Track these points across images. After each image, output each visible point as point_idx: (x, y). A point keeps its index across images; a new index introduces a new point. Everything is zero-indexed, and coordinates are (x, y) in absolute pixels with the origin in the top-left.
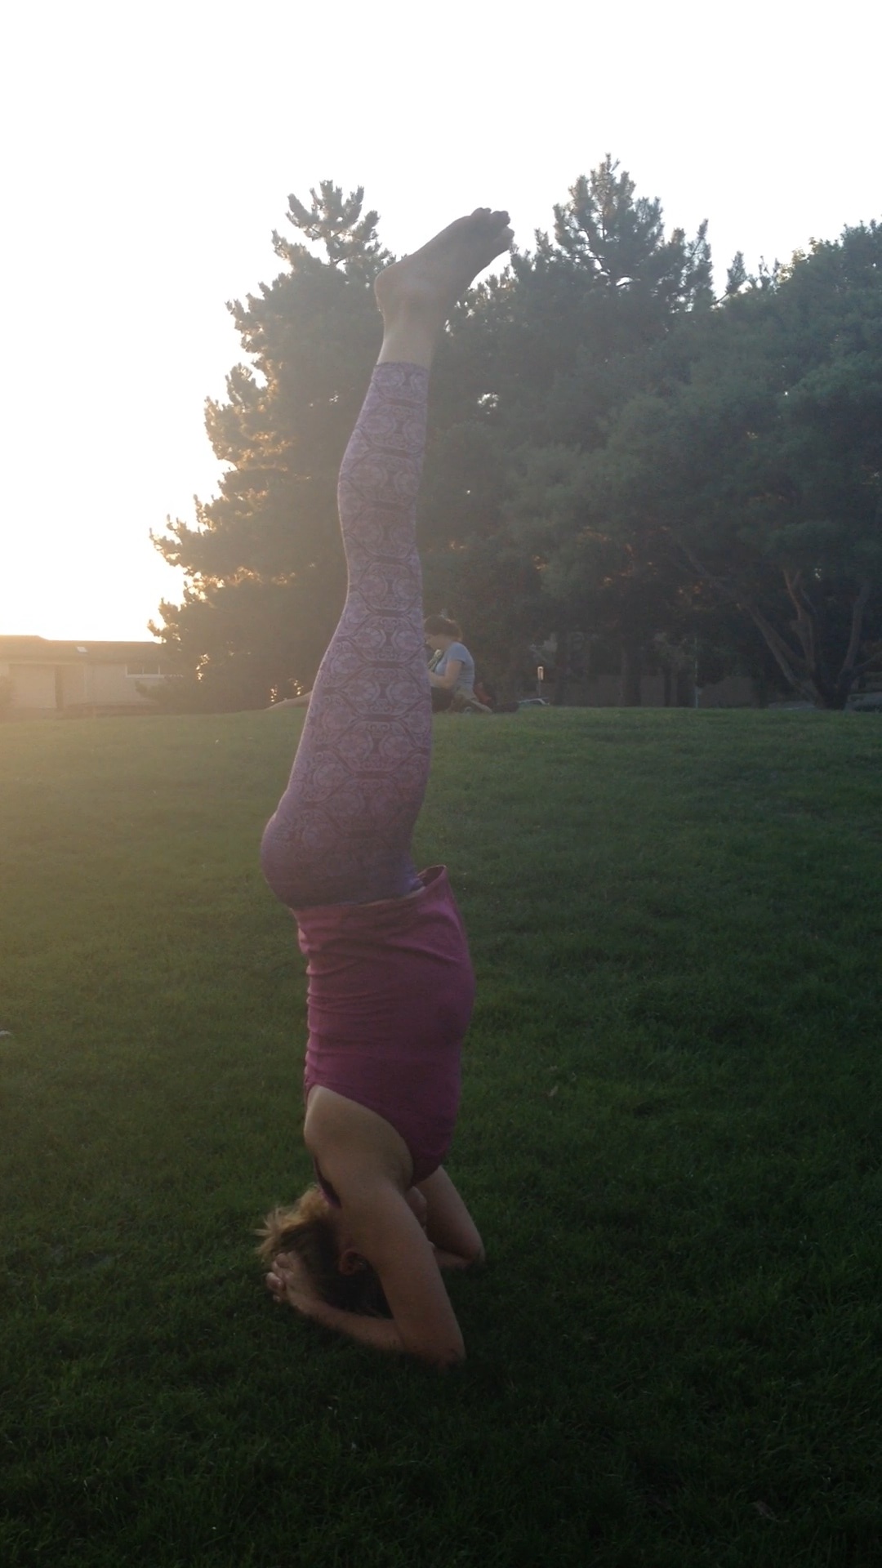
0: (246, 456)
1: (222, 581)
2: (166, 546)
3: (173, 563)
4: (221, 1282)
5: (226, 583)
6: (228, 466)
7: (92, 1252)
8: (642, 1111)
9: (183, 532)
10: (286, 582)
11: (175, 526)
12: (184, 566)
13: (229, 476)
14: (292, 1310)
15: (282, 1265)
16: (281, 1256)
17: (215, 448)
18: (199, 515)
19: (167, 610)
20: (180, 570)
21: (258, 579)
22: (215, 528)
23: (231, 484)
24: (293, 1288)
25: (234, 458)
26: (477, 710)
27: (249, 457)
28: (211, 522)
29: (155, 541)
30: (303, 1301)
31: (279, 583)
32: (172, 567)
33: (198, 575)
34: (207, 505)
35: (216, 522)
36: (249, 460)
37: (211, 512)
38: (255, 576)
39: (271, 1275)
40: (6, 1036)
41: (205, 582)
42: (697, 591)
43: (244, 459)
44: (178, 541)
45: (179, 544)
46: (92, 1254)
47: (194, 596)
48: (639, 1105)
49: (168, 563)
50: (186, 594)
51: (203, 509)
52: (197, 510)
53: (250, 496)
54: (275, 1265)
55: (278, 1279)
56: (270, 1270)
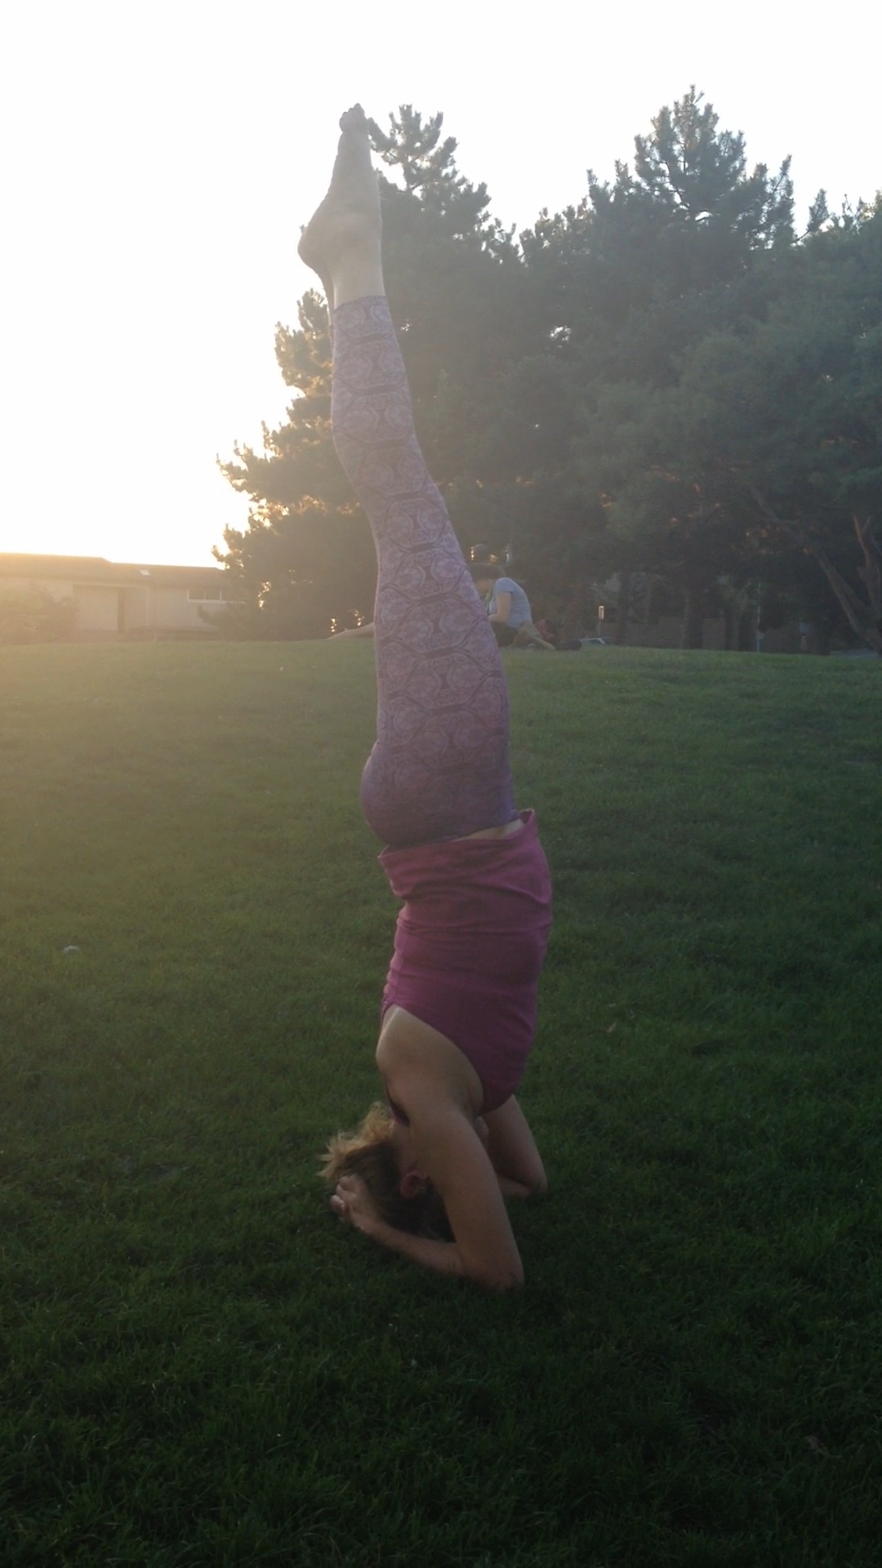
0: (315, 383)
1: (287, 508)
2: (233, 472)
3: (239, 489)
4: (284, 1198)
5: (290, 511)
6: (297, 393)
7: (159, 1163)
8: (699, 1051)
9: (250, 458)
10: (350, 512)
11: (242, 451)
12: (250, 492)
13: (298, 403)
14: (353, 1229)
15: (345, 1188)
16: (345, 1179)
17: (284, 374)
18: (266, 441)
19: (232, 537)
20: (246, 496)
21: (323, 508)
22: (282, 455)
23: (299, 411)
24: (355, 1209)
25: (303, 385)
26: (539, 647)
27: (318, 383)
28: (278, 449)
29: (222, 466)
30: (366, 1222)
31: (344, 512)
32: (238, 493)
33: (263, 502)
34: (274, 432)
35: (282, 447)
36: (319, 388)
37: (280, 439)
38: (320, 505)
39: (335, 1198)
40: (74, 950)
41: (270, 509)
42: (764, 534)
43: (313, 387)
44: (244, 467)
45: (245, 470)
46: (159, 1166)
47: (259, 523)
48: (697, 1045)
49: (234, 489)
50: (251, 520)
51: (270, 435)
52: (265, 437)
53: (317, 424)
54: (339, 1188)
55: (342, 1201)
56: (334, 1193)
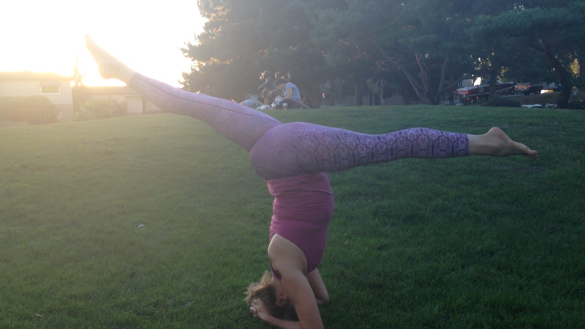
0: (212, 16)
1: (205, 63)
2: (184, 51)
3: (186, 57)
4: (232, 310)
5: (206, 64)
6: (207, 20)
7: (183, 300)
8: (379, 249)
9: (190, 46)
10: (229, 63)
11: (187, 43)
12: (190, 57)
13: (206, 24)
14: (259, 319)
15: (255, 304)
16: (255, 300)
17: (201, 13)
19: (185, 76)
20: (189, 59)
21: (218, 62)
22: (201, 43)
23: (208, 27)
24: (260, 311)
25: (208, 16)
26: (304, 108)
27: (214, 16)
28: (200, 41)
30: (264, 316)
31: (226, 63)
33: (196, 61)
35: (201, 41)
36: (214, 18)
37: (201, 37)
38: (217, 61)
39: (251, 308)
40: (142, 226)
41: (198, 64)
42: (383, 63)
43: (212, 17)
44: (188, 49)
45: (188, 50)
46: (183, 301)
47: (195, 69)
48: (378, 246)
49: (185, 57)
50: (192, 68)
51: (197, 36)
52: (195, 37)
53: (214, 31)
54: (253, 304)
55: (254, 309)
56: (251, 306)
